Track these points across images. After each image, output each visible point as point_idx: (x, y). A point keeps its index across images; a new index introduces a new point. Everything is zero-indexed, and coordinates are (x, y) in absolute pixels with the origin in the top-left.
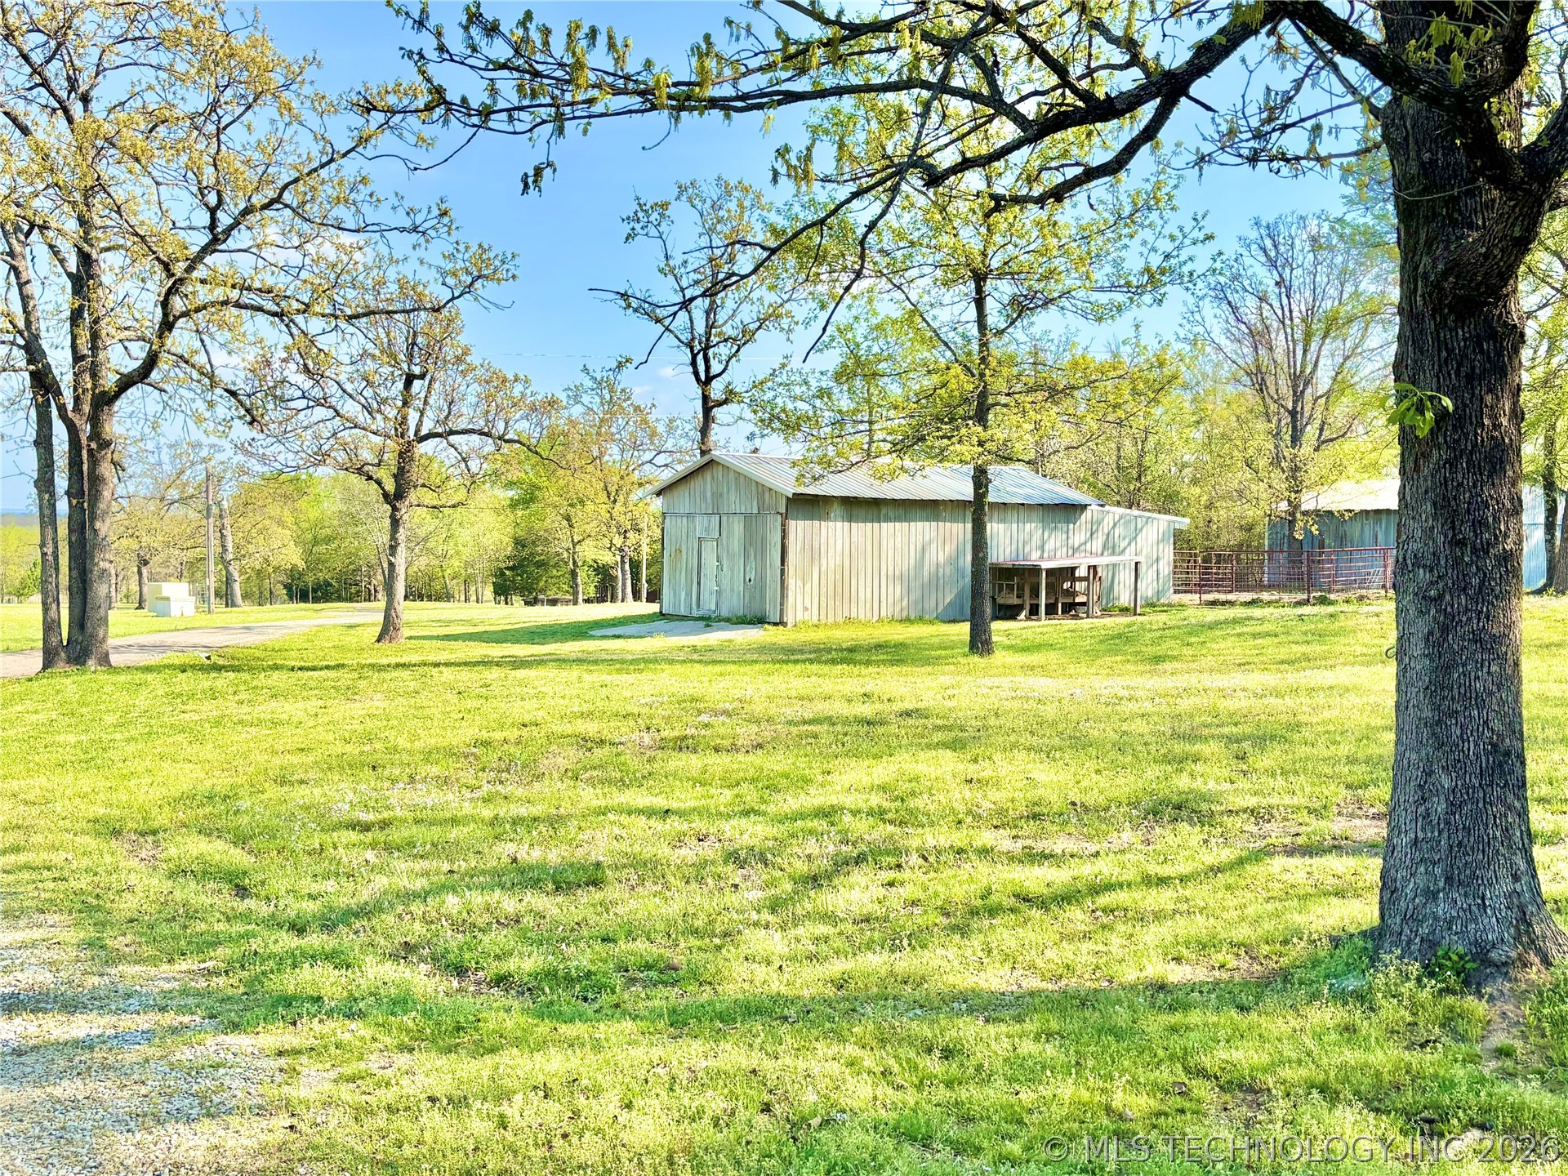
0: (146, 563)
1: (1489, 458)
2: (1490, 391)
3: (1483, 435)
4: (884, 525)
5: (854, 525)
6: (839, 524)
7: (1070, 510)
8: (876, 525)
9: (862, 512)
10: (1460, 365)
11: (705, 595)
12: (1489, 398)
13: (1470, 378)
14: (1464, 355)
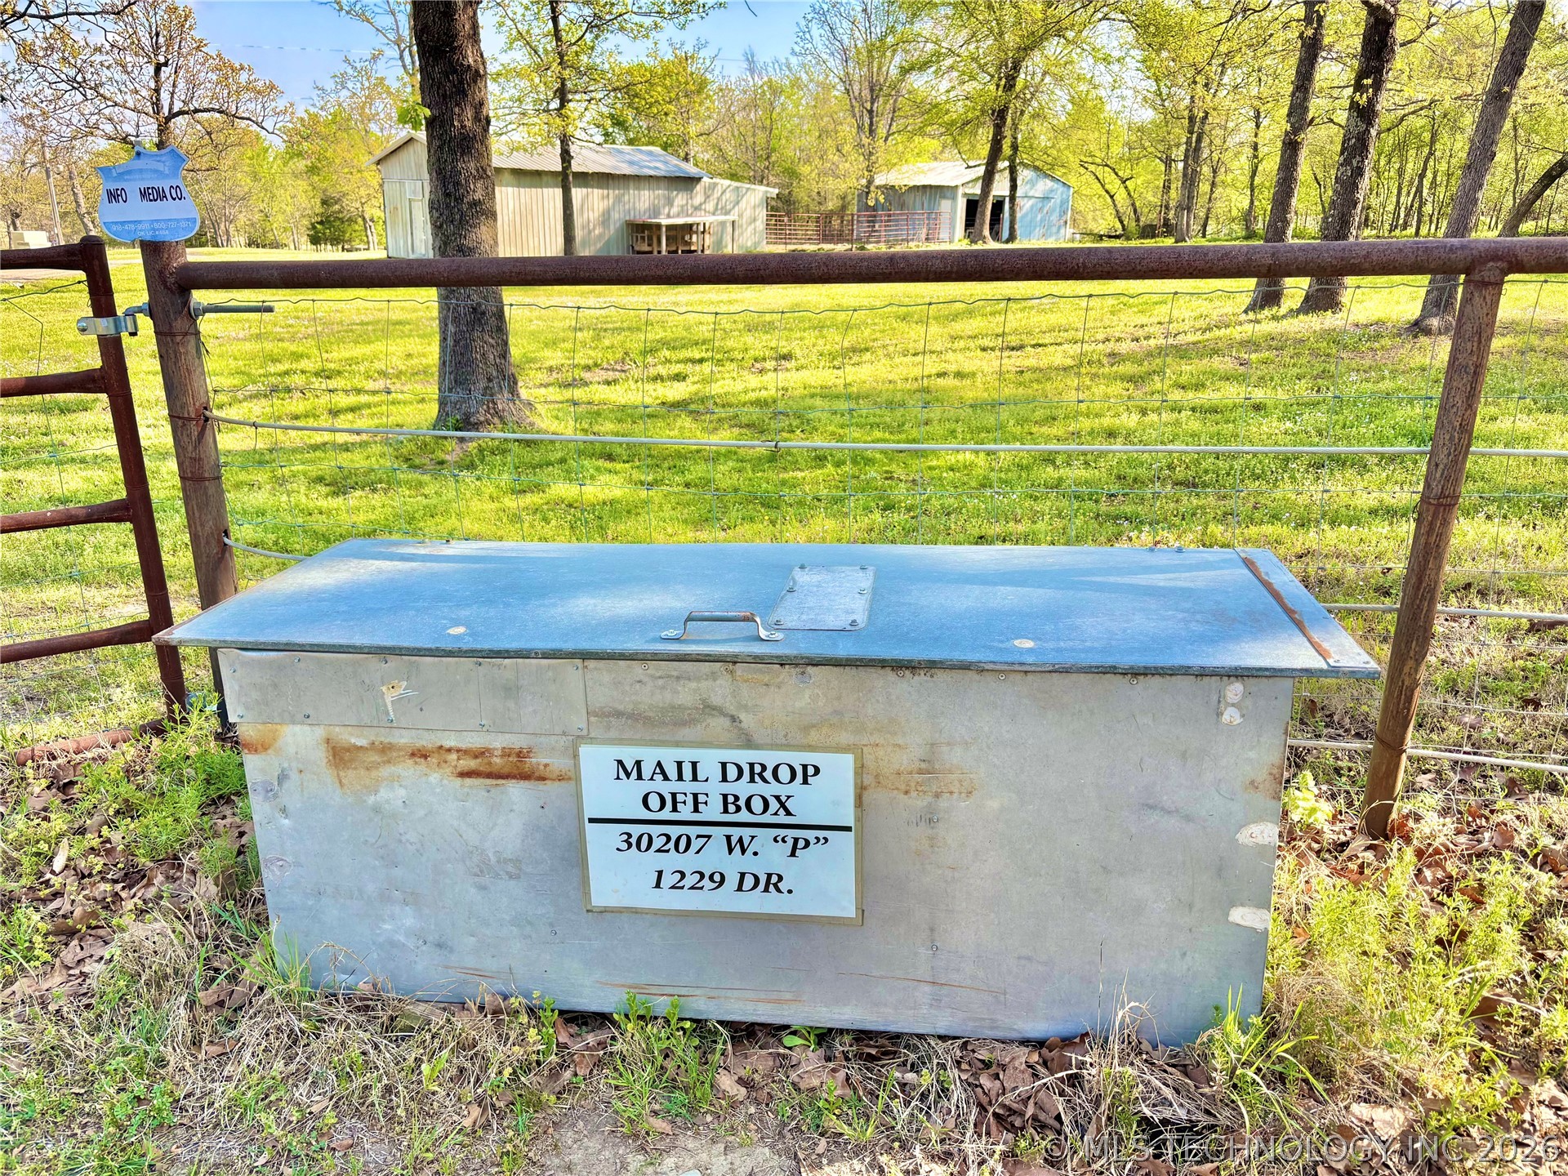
0: (18, 216)
1: (460, 145)
2: (457, 105)
3: (454, 132)
4: (545, 190)
5: (522, 190)
6: (510, 189)
7: (687, 182)
8: (539, 190)
9: (528, 179)
10: (439, 88)
11: (417, 243)
12: (457, 110)
13: (444, 96)
14: (440, 83)
